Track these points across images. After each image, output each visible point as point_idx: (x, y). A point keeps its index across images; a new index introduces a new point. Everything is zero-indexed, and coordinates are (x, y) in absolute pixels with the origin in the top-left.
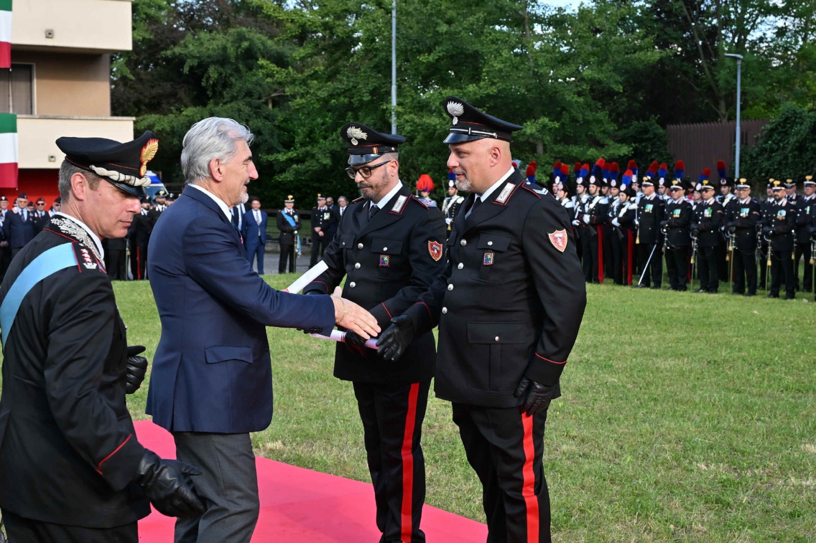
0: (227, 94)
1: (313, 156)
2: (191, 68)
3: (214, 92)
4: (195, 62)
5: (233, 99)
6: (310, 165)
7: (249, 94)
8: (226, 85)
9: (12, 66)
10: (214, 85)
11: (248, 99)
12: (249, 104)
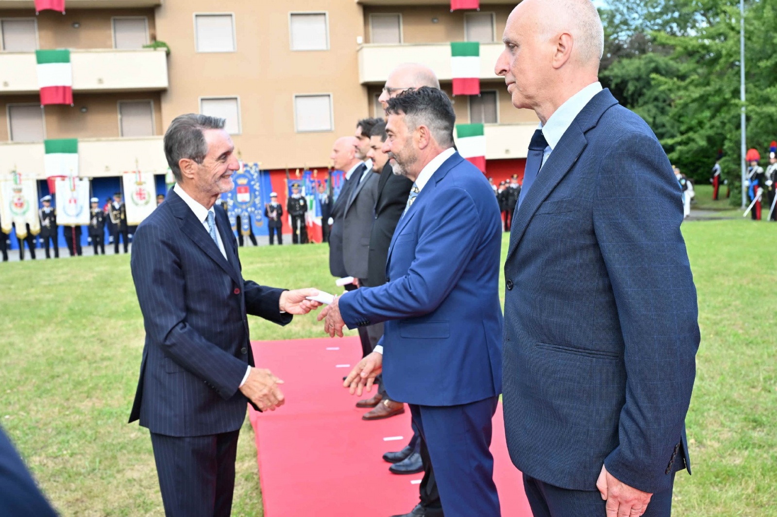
0: (641, 101)
1: (693, 140)
2: (617, 85)
3: (633, 99)
4: (619, 80)
5: (646, 103)
6: (693, 146)
7: (656, 99)
8: (641, 94)
9: (481, 93)
10: (633, 95)
11: (656, 103)
12: (657, 107)
